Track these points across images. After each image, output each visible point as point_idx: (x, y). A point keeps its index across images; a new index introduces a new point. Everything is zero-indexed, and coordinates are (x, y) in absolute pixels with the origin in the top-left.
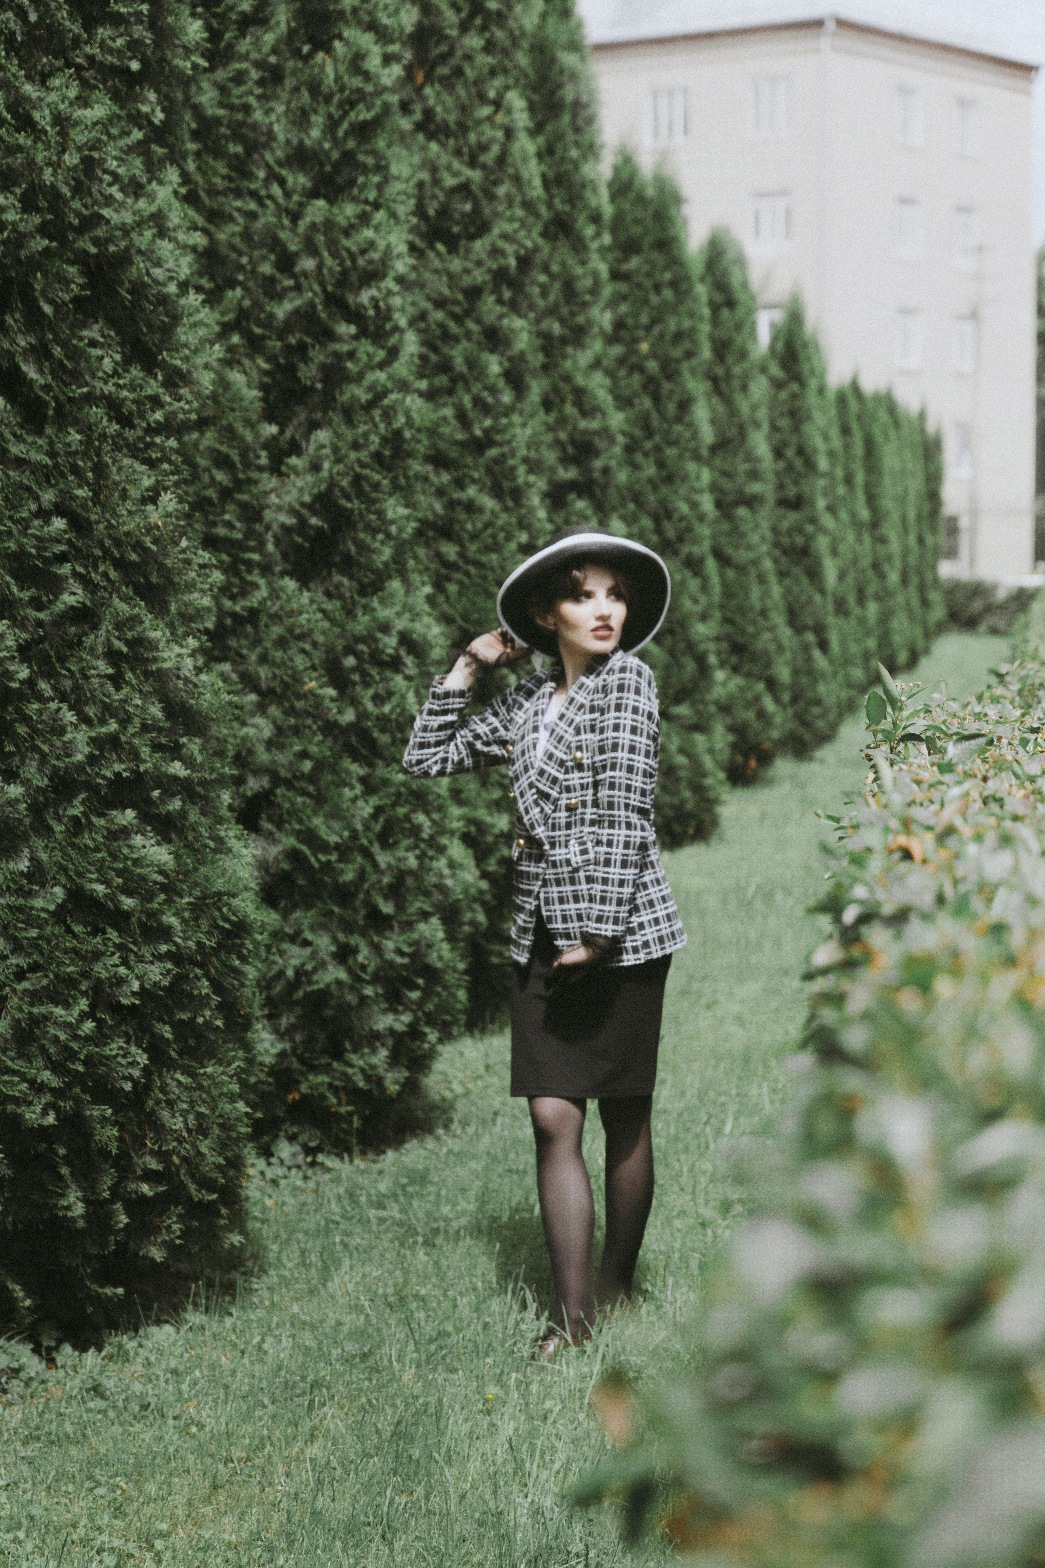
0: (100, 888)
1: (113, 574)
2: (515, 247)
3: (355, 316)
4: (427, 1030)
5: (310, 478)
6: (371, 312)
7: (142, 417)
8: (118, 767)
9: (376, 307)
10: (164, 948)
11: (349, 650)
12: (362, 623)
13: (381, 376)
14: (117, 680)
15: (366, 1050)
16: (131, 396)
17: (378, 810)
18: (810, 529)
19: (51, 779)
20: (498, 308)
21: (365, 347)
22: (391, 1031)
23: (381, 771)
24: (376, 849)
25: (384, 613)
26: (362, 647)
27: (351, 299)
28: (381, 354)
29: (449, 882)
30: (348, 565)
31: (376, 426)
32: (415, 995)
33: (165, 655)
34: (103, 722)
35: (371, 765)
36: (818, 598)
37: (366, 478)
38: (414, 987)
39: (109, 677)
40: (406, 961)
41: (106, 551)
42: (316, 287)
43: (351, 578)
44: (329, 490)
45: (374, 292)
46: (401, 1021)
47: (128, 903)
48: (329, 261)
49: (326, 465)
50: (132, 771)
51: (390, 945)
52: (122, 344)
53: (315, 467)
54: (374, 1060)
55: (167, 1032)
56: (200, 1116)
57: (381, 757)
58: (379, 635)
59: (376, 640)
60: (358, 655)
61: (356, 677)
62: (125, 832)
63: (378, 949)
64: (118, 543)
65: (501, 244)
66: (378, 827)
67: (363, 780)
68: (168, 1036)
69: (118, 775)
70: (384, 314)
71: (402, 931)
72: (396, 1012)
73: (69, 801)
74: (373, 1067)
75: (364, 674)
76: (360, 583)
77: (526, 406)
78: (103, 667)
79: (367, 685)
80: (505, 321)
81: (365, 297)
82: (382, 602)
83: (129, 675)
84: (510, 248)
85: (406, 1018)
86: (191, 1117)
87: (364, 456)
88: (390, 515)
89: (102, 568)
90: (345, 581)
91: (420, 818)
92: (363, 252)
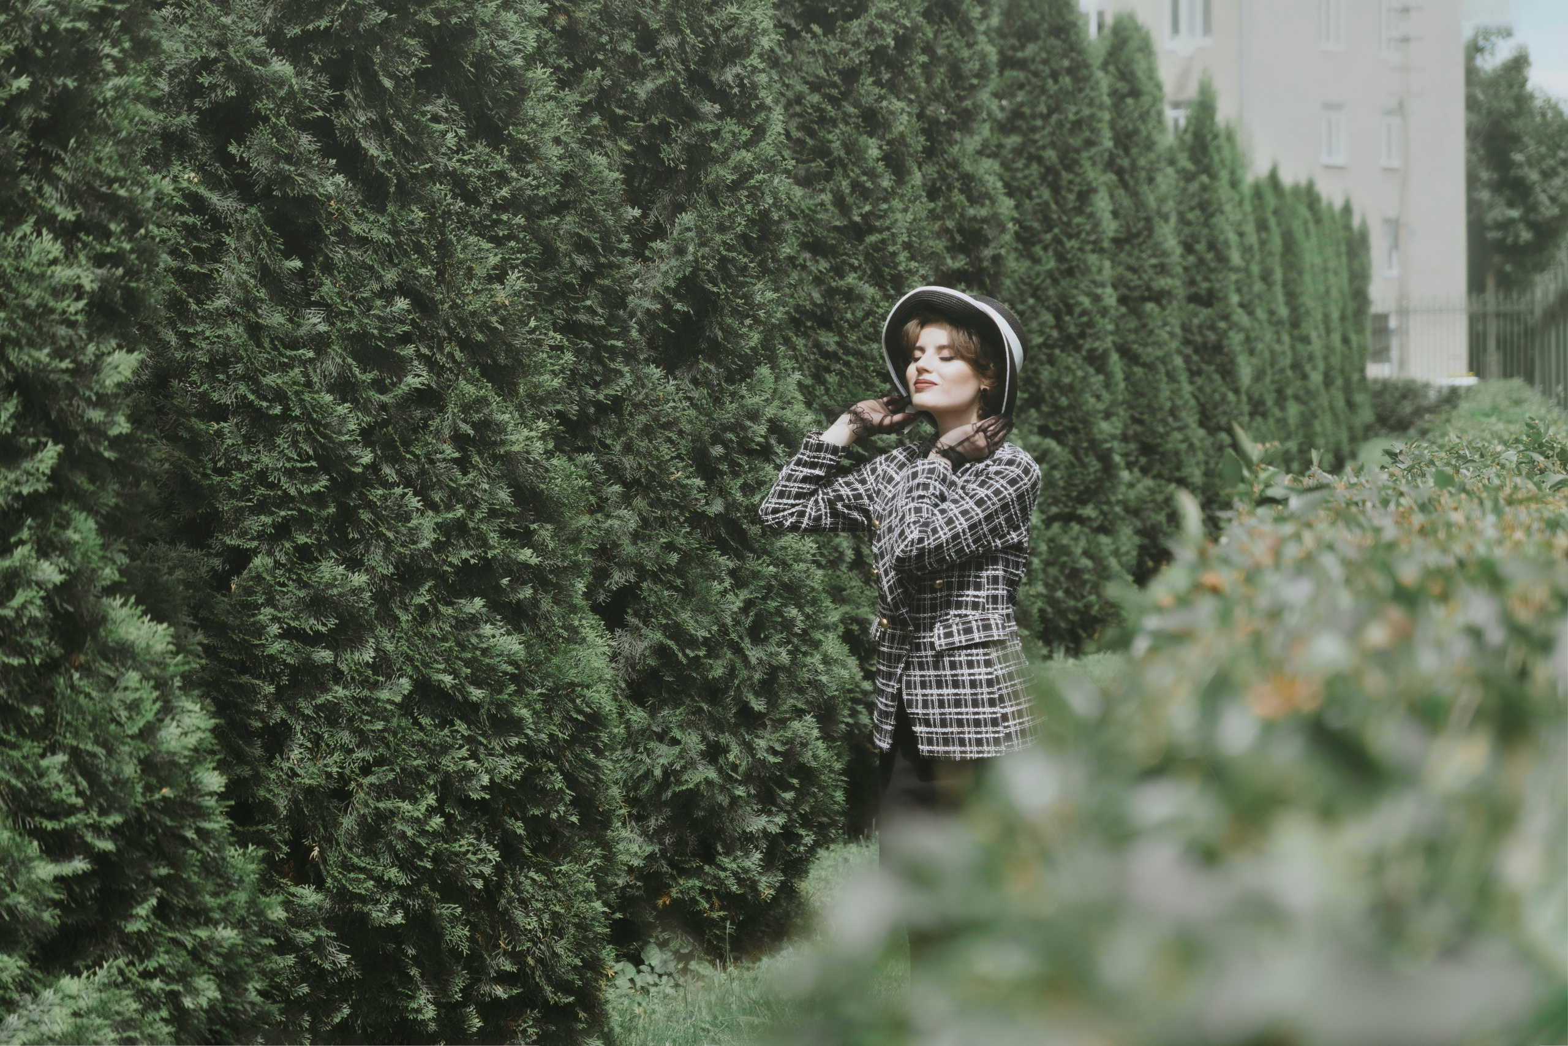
0: (448, 679)
1: (458, 355)
2: (893, 27)
3: (719, 95)
4: (802, 832)
5: (674, 262)
6: (736, 90)
7: (489, 194)
8: (465, 554)
9: (741, 85)
10: (514, 741)
11: (716, 439)
12: (729, 411)
13: (747, 156)
14: (463, 464)
15: (739, 853)
16: (477, 172)
17: (749, 604)
18: (1222, 325)
19: (396, 567)
20: (877, 90)
21: (730, 126)
22: (765, 833)
23: (752, 563)
24: (746, 644)
25: (753, 401)
26: (730, 435)
27: (715, 77)
28: (748, 132)
29: (824, 679)
30: (715, 352)
31: (742, 207)
32: (789, 796)
33: (513, 438)
34: (449, 508)
35: (740, 557)
36: (1231, 396)
37: (733, 260)
38: (789, 787)
39: (455, 461)
40: (778, 760)
41: (451, 331)
42: (680, 67)
43: (718, 364)
44: (694, 273)
45: (738, 69)
46: (775, 823)
47: (477, 694)
48: (691, 38)
49: (691, 249)
50: (480, 558)
51: (762, 743)
52: (467, 119)
53: (680, 251)
54: (747, 863)
55: (519, 828)
56: (555, 915)
57: (752, 550)
58: (748, 423)
59: (745, 428)
60: (725, 444)
61: (724, 467)
62: (473, 621)
63: (749, 748)
64: (463, 323)
65: (878, 23)
66: (748, 622)
67: (732, 573)
68: (520, 831)
69: (466, 562)
70: (749, 91)
71: (775, 729)
72: (769, 813)
73: (416, 590)
74: (746, 871)
75: (733, 464)
76: (728, 369)
77: (906, 190)
78: (450, 451)
79: (736, 475)
80: (884, 103)
81: (729, 75)
82: (751, 388)
83: (476, 459)
84: (888, 28)
85: (780, 820)
86: (546, 917)
87: (728, 237)
88: (758, 298)
89: (447, 349)
90: (712, 367)
91: (793, 612)
92: (727, 29)
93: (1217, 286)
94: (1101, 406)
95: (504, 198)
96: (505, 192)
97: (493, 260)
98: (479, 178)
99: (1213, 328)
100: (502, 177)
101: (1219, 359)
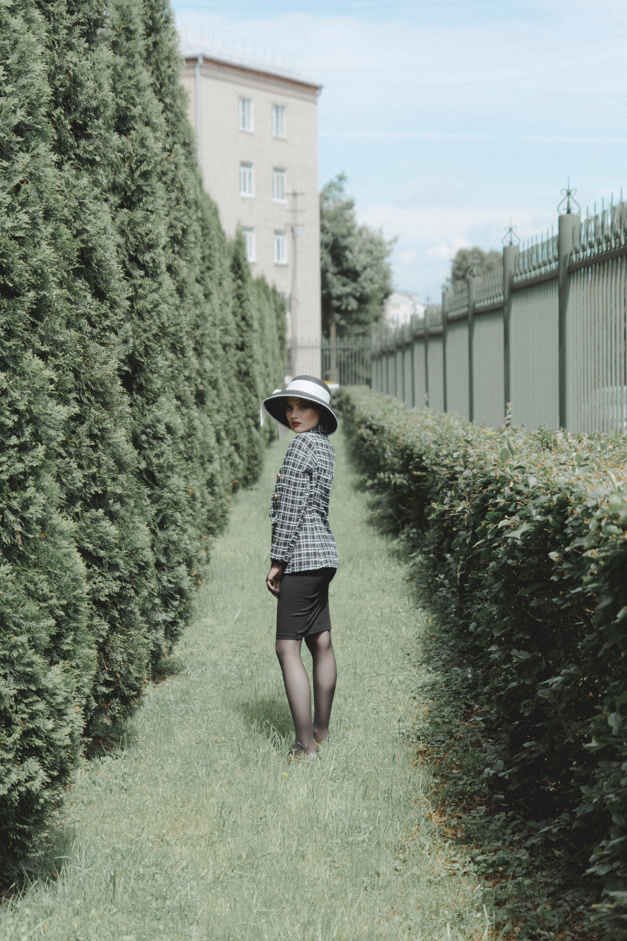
0: (90, 546)
1: (92, 398)
2: (181, 224)
3: (142, 266)
4: (179, 621)
5: (123, 347)
6: (151, 265)
7: (100, 323)
8: (96, 489)
9: (154, 262)
10: (118, 574)
11: (143, 432)
12: (148, 420)
13: (155, 296)
14: (95, 448)
15: (154, 631)
16: (95, 313)
17: (160, 511)
19: (67, 495)
20: (173, 255)
21: (148, 281)
22: (165, 621)
23: (158, 491)
24: (157, 530)
25: (159, 414)
26: (149, 430)
27: (140, 258)
28: (156, 285)
29: (189, 547)
30: (141, 389)
31: (155, 321)
32: (176, 603)
33: (115, 435)
34: (89, 467)
35: (152, 489)
37: (150, 347)
38: (175, 599)
39: (91, 446)
40: (173, 586)
41: (87, 386)
42: (126, 253)
43: (142, 396)
44: (133, 353)
45: (152, 254)
46: (169, 616)
47: (102, 553)
48: (132, 239)
49: (131, 340)
50: (103, 491)
51: (165, 578)
52: (91, 289)
53: (126, 342)
54: (158, 636)
55: (116, 614)
57: (158, 485)
58: (157, 424)
59: (155, 427)
60: (147, 434)
61: (146, 446)
62: (96, 520)
63: (159, 580)
64: (94, 384)
65: (175, 223)
66: (158, 520)
67: (149, 496)
68: (117, 616)
69: (96, 492)
70: (156, 265)
71: (170, 572)
72: (166, 611)
73: (74, 505)
74: (157, 639)
75: (150, 444)
76: (147, 399)
77: (186, 305)
78: (88, 442)
79: (152, 449)
80: (176, 262)
81: (147, 257)
82: (158, 407)
83: (100, 446)
84: (179, 225)
85: (172, 614)
86: (125, 655)
87: (149, 335)
88: (160, 365)
89: (87, 395)
90: (139, 397)
91: (178, 515)
92: (147, 234)
93: (246, 340)
94: (215, 407)
95: (107, 325)
96: (108, 323)
97: (104, 354)
98: (97, 316)
99: (244, 362)
100: (106, 316)
101: (247, 379)
